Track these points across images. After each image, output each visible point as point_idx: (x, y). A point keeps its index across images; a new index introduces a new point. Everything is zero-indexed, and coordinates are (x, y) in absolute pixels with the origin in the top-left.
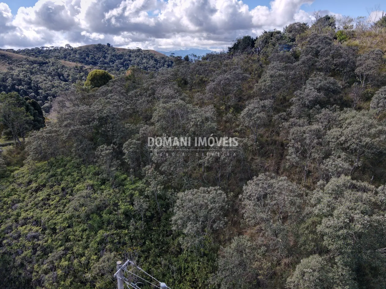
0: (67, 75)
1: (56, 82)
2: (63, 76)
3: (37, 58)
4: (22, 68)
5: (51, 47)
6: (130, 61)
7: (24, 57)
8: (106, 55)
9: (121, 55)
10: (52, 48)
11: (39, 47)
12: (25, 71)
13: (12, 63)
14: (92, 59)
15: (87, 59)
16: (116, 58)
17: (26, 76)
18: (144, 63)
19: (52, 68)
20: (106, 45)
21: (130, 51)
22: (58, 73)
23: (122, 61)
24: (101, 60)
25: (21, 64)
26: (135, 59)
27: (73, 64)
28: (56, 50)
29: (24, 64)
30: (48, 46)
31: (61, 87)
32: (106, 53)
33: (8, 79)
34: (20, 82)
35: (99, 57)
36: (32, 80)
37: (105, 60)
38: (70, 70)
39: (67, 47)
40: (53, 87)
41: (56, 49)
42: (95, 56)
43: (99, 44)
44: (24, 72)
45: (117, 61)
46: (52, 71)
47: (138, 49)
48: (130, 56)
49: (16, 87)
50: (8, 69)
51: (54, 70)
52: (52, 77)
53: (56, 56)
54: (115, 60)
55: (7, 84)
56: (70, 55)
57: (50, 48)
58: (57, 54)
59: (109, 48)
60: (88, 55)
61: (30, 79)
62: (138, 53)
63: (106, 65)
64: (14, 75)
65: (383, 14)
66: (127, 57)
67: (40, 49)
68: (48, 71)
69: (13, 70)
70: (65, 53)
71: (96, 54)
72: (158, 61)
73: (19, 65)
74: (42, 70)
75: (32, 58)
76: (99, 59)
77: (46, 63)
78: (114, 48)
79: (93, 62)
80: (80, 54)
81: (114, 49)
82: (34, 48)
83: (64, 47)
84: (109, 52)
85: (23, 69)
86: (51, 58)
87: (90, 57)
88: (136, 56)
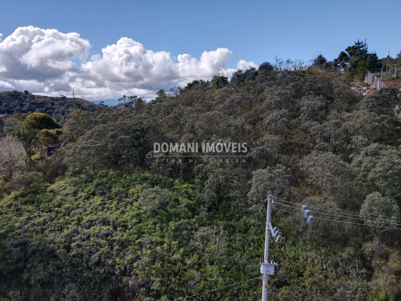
6: (54, 109)
8: (24, 103)
9: (42, 103)
14: (6, 107)
16: (36, 106)
20: (23, 92)
21: (53, 99)
24: (17, 108)
26: (60, 108)
32: (23, 101)
35: (14, 105)
37: (23, 109)
42: (9, 104)
43: (14, 91)
47: (62, 97)
48: (53, 104)
54: (35, 109)
59: (27, 96)
62: (63, 101)
66: (49, 105)
71: (11, 102)
76: (15, 108)
78: (34, 96)
79: (7, 110)
84: (27, 100)
87: (3, 105)
88: (60, 104)
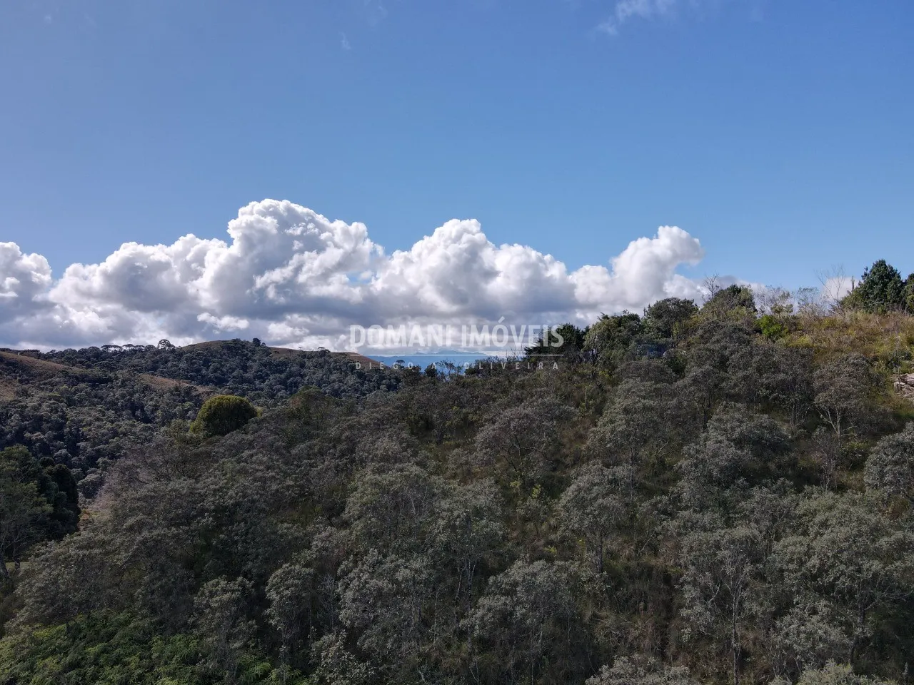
0: (151, 408)
1: (124, 424)
2: (143, 410)
3: (89, 370)
4: (51, 390)
5: (126, 346)
6: (302, 376)
7: (61, 367)
8: (249, 363)
9: (284, 364)
10: (128, 348)
11: (100, 346)
12: (55, 398)
13: (28, 381)
14: (215, 372)
15: (204, 372)
16: (270, 370)
17: (56, 409)
18: (334, 381)
19: (119, 393)
20: (251, 341)
21: (303, 355)
22: (133, 404)
23: (283, 376)
24: (235, 373)
25: (49, 383)
26: (314, 373)
27: (172, 383)
28: (136, 352)
29: (57, 383)
30: (120, 343)
31: (134, 434)
32: (248, 359)
33: (11, 415)
34: (38, 423)
35: (231, 368)
36: (67, 420)
37: (246, 375)
38: (161, 396)
39: (161, 347)
40: (115, 434)
41: (136, 350)
42: (222, 366)
43: (234, 340)
44: (52, 401)
45: (271, 377)
46: (117, 399)
47: (322, 351)
48: (302, 366)
49: (27, 435)
50: (17, 393)
51: (123, 396)
52: (116, 413)
53: (133, 366)
54: (267, 375)
55: (6, 429)
56: (167, 362)
57: (124, 348)
58: (135, 361)
59: (257, 348)
60: (207, 363)
61: (64, 417)
62: (321, 360)
63: (245, 386)
64: (27, 407)
65: (853, 283)
66: (295, 368)
67: (101, 349)
68: (109, 399)
69: (28, 396)
70: (157, 357)
71: (226, 360)
72: (366, 377)
73: (45, 384)
74: (96, 397)
75: (77, 370)
76: (232, 372)
77: (110, 380)
78: (269, 348)
79: (216, 378)
80: (190, 360)
81: (267, 351)
82: (87, 347)
83: (156, 346)
84: (256, 357)
85: (51, 394)
86: (122, 369)
87: (211, 367)
88: (315, 367)
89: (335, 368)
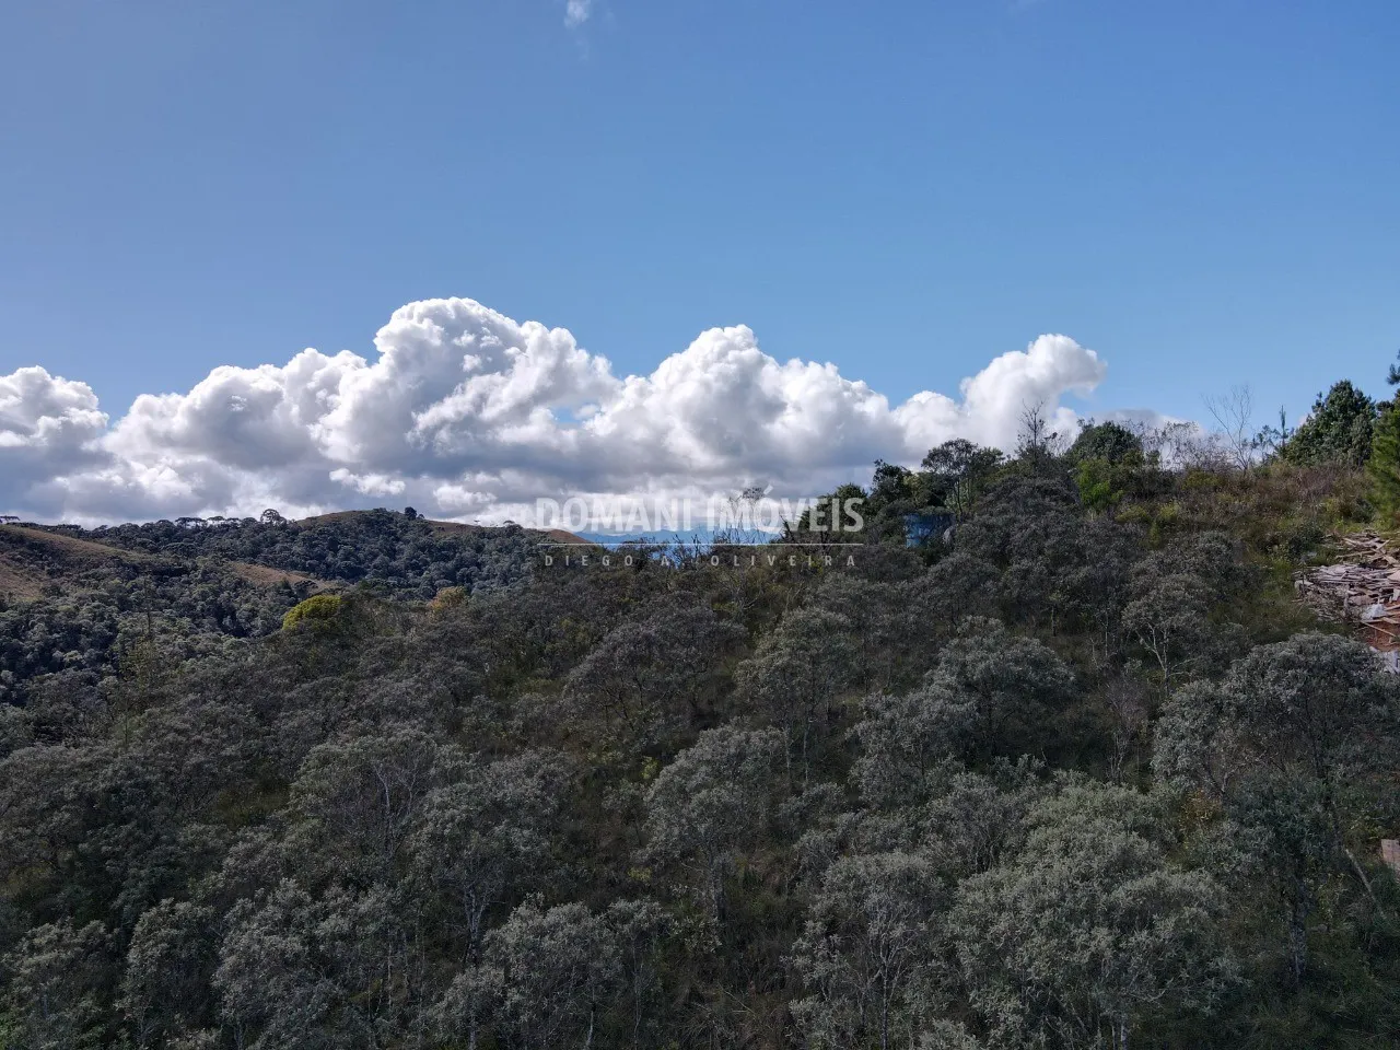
0: (246, 613)
1: (204, 639)
2: (233, 617)
3: (154, 555)
4: (96, 587)
5: (213, 519)
6: (479, 565)
7: (111, 550)
8: (399, 546)
9: (452, 547)
10: (216, 523)
11: (173, 519)
12: (101, 599)
13: (61, 573)
14: (347, 559)
15: (330, 559)
16: (431, 553)
17: (102, 615)
19: (197, 590)
20: (403, 512)
21: (482, 533)
22: (219, 607)
23: (450, 565)
24: (377, 561)
25: (93, 576)
26: (497, 561)
27: (277, 576)
28: (229, 528)
29: (105, 576)
30: (207, 515)
31: (219, 653)
32: (398, 540)
33: (33, 625)
34: (73, 636)
35: (371, 553)
36: (118, 631)
37: (394, 563)
38: (262, 595)
39: (266, 520)
40: (190, 653)
41: (228, 526)
42: (358, 549)
43: (377, 510)
44: (96, 603)
45: (432, 567)
46: (196, 600)
47: (510, 527)
48: (479, 549)
49: (57, 654)
50: (44, 590)
51: (204, 596)
52: (193, 621)
53: (221, 550)
54: (426, 563)
55: (26, 646)
56: (274, 543)
57: (210, 522)
58: (226, 541)
59: (411, 523)
60: (334, 546)
61: (113, 627)
62: (508, 541)
63: (391, 581)
64: (57, 612)
66: (468, 553)
67: (176, 524)
68: (183, 600)
69: (60, 594)
70: (259, 537)
71: (364, 541)
73: (87, 577)
74: (163, 597)
75: (135, 556)
76: (372, 560)
77: (185, 571)
78: (430, 523)
79: (348, 568)
80: (310, 543)
81: (427, 528)
82: (155, 522)
83: (259, 520)
84: (409, 536)
85: (96, 592)
86: (205, 554)
87: (341, 551)
88: (500, 551)
89: (530, 553)
